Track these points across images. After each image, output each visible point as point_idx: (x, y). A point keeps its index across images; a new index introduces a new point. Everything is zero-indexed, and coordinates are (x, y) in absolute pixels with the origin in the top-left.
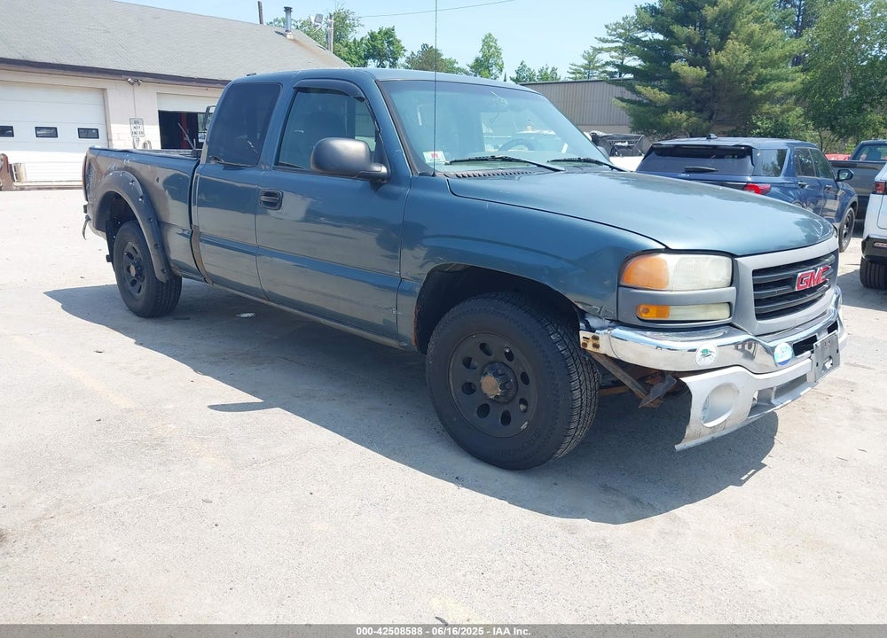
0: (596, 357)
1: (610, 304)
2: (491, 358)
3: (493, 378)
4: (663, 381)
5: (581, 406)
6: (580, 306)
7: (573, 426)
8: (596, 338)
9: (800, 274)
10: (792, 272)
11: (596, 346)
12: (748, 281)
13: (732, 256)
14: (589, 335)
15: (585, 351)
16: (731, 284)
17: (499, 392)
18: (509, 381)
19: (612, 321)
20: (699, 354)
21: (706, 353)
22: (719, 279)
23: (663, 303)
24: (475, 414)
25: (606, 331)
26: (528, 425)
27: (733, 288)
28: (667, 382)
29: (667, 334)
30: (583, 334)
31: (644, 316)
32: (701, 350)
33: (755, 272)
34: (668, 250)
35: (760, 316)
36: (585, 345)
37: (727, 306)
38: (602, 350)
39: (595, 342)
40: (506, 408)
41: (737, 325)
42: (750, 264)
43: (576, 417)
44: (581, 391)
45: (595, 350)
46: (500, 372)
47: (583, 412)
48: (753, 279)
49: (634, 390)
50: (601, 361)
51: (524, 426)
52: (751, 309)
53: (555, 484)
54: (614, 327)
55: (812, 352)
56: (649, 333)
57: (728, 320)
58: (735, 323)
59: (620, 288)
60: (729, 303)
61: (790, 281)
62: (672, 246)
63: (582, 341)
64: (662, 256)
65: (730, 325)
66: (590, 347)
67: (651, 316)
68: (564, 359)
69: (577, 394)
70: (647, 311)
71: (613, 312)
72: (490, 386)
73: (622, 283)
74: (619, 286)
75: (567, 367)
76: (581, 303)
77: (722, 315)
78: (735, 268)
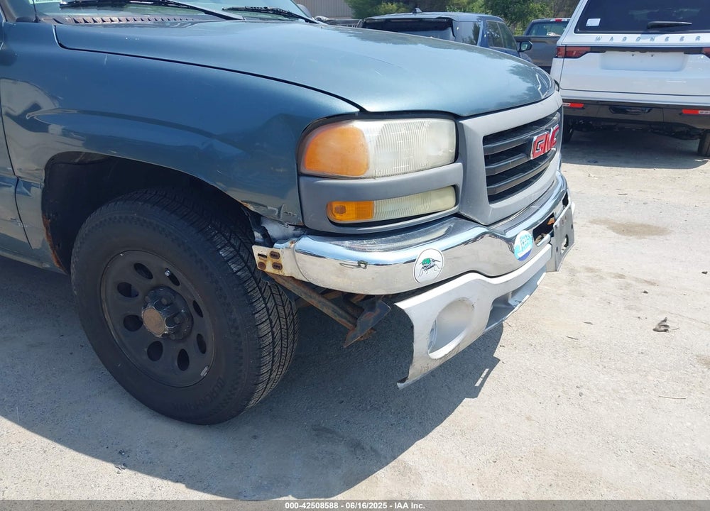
0: (280, 281)
1: (290, 204)
2: (153, 282)
3: (156, 312)
4: (372, 308)
5: (273, 342)
6: (251, 208)
7: (264, 370)
8: (275, 255)
9: (535, 138)
10: (526, 136)
11: (278, 266)
12: (477, 151)
13: (455, 117)
14: (265, 251)
15: (265, 274)
16: (456, 160)
17: (166, 329)
18: (180, 312)
19: (297, 227)
20: (419, 266)
21: (428, 264)
22: (441, 153)
23: (363, 196)
24: (146, 357)
25: (288, 244)
26: (208, 372)
27: (459, 165)
28: (378, 311)
29: (373, 241)
30: (257, 250)
31: (339, 218)
32: (421, 260)
33: (487, 139)
34: (364, 115)
35: (493, 198)
36: (263, 265)
37: (452, 191)
38: (287, 271)
39: (275, 260)
40: (181, 346)
41: (466, 214)
42: (479, 127)
43: (268, 358)
44: (271, 322)
45: (276, 272)
46: (164, 301)
47: (277, 349)
48: (484, 149)
49: (337, 318)
50: (288, 286)
51: (204, 373)
52: (483, 189)
53: (255, 437)
54: (299, 237)
55: (552, 235)
56: (347, 243)
57: (454, 209)
58: (462, 213)
59: (302, 179)
60: (455, 187)
61: (524, 148)
62: (371, 107)
63: (257, 259)
64: (358, 125)
65: (457, 215)
66: (269, 269)
67: (349, 216)
68: (242, 282)
69: (265, 328)
70: (342, 211)
71: (296, 214)
72: (154, 321)
73: (304, 171)
74: (300, 175)
75: (246, 293)
76: (251, 203)
77: (446, 203)
78: (460, 134)
